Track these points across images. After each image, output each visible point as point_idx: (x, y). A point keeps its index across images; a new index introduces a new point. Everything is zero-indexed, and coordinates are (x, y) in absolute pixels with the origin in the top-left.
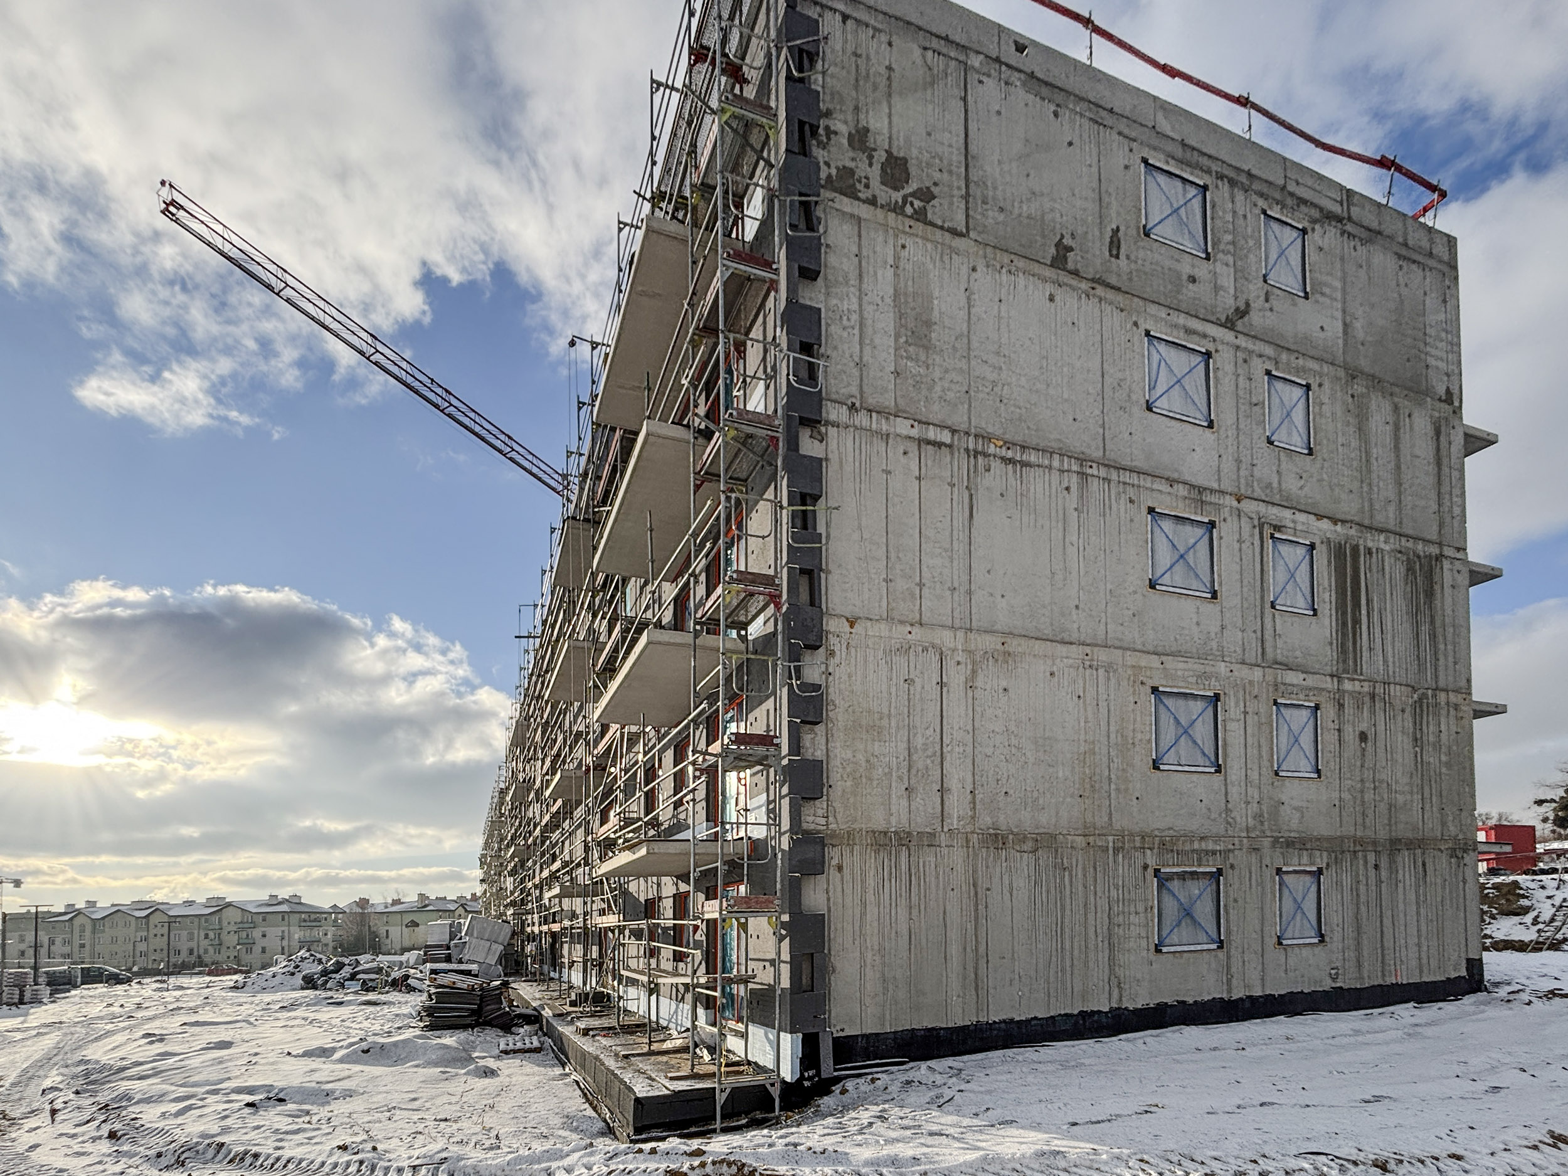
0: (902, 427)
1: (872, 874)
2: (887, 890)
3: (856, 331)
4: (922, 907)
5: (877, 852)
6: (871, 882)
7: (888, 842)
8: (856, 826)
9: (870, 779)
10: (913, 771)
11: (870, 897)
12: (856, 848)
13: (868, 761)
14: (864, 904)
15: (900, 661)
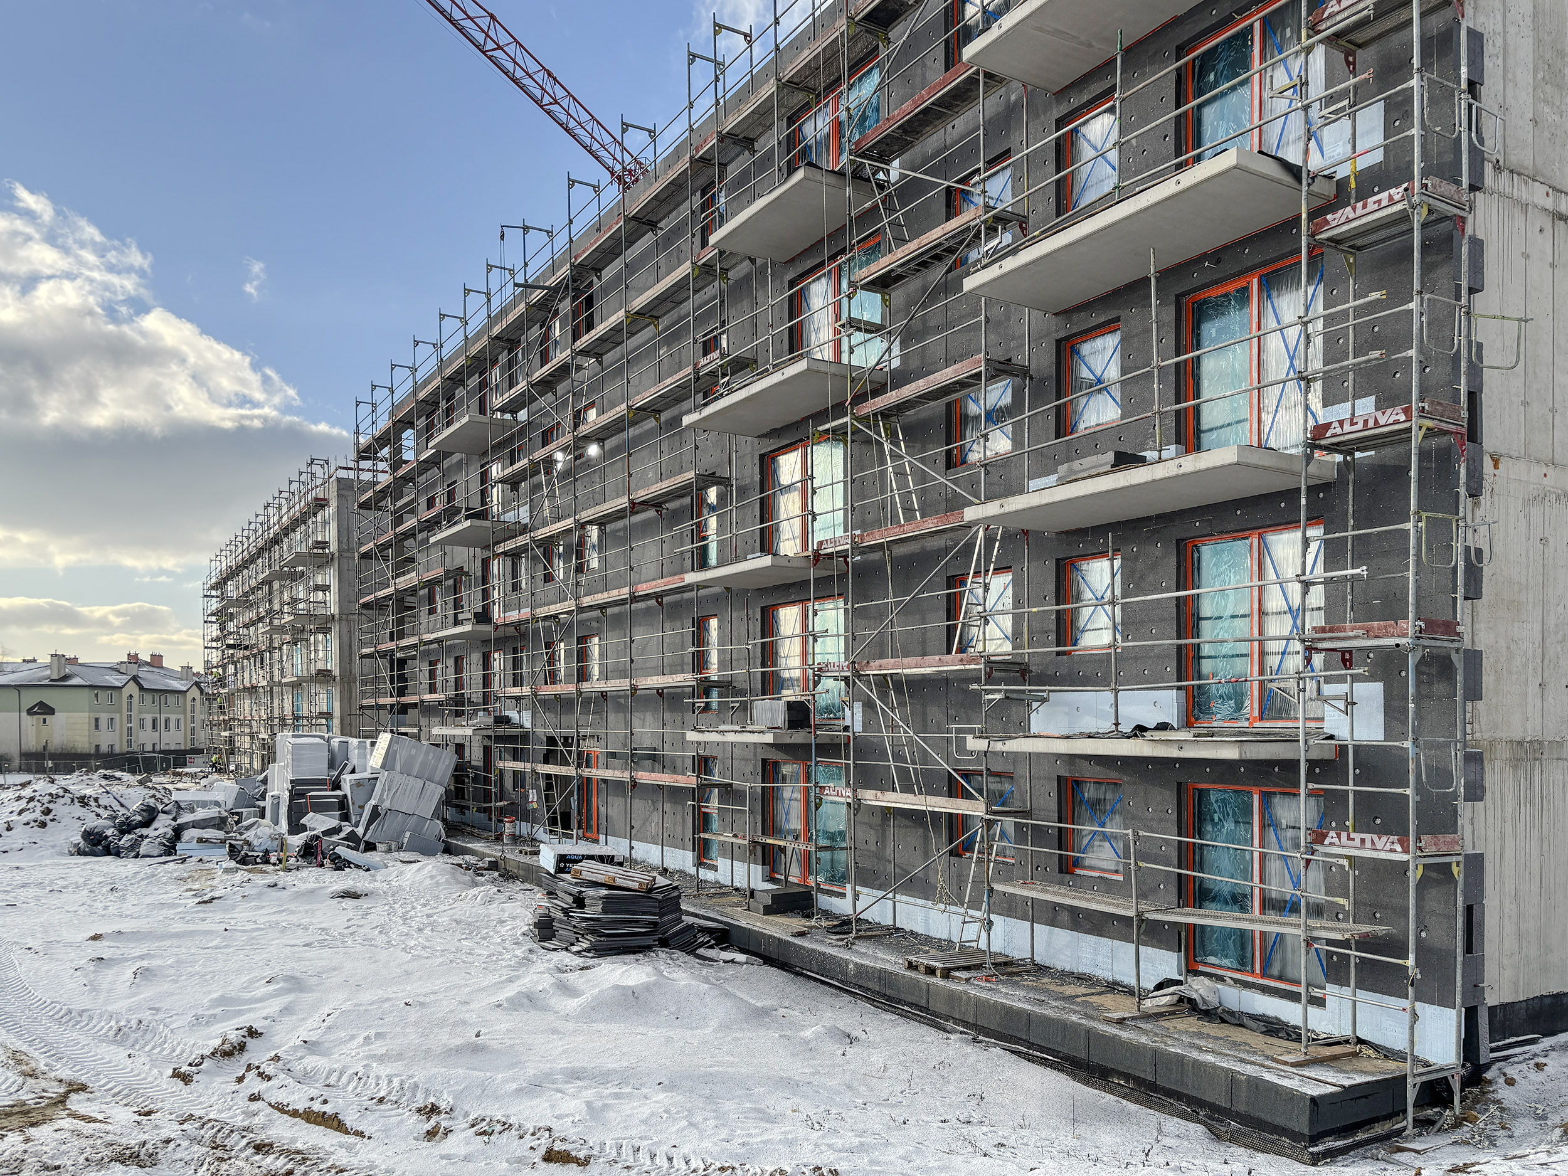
0: (1538, 195)
1: (1510, 797)
2: (1522, 818)
3: (1500, 62)
4: (1552, 838)
5: (1515, 767)
6: (1509, 810)
7: (1524, 756)
8: (1498, 735)
9: (1510, 673)
10: (1546, 661)
11: (1509, 829)
12: (1497, 763)
13: (1509, 648)
14: (1503, 838)
15: (1536, 511)
